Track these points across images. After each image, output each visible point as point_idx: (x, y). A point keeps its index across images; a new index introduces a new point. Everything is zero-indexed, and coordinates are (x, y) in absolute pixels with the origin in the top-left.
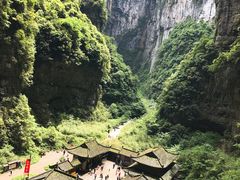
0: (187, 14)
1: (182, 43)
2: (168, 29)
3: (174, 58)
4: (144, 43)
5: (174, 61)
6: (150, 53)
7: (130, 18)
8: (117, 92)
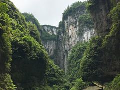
0: (77, 41)
1: (79, 54)
2: (70, 50)
3: (77, 62)
4: (59, 61)
5: (77, 63)
6: (63, 65)
7: (50, 51)
8: (54, 79)
